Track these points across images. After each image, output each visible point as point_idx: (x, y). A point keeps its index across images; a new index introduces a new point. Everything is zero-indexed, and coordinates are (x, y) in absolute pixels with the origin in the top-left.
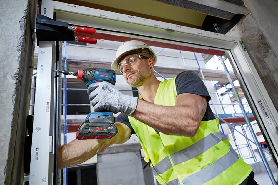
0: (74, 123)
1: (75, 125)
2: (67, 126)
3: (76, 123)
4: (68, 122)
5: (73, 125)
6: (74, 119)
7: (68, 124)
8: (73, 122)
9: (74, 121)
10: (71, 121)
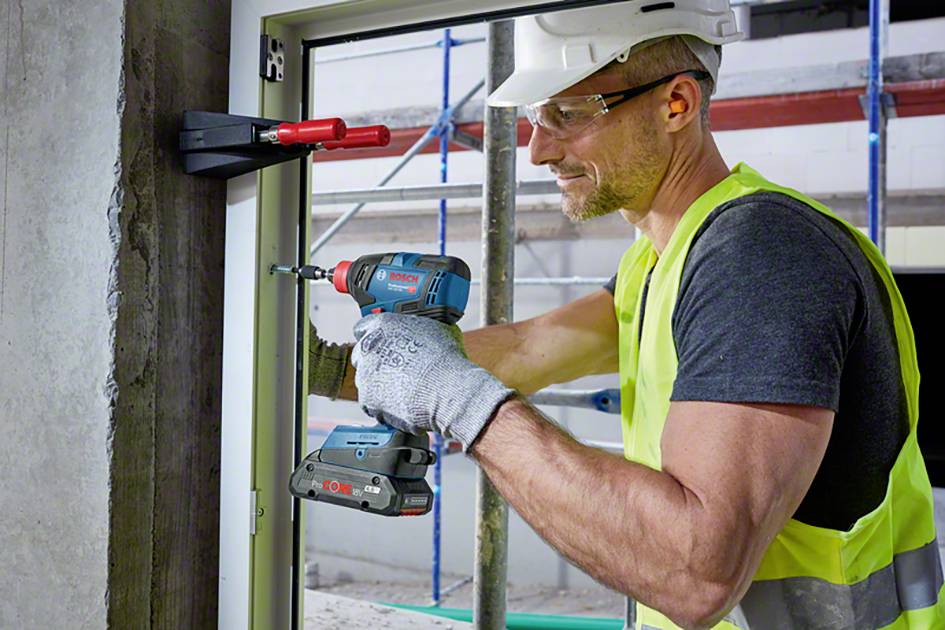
0: (917, 75)
1: (923, 84)
2: (880, 91)
3: (928, 77)
4: (889, 72)
5: (911, 85)
6: (921, 56)
7: (888, 84)
8: (914, 68)
9: (920, 64)
10: (905, 69)
